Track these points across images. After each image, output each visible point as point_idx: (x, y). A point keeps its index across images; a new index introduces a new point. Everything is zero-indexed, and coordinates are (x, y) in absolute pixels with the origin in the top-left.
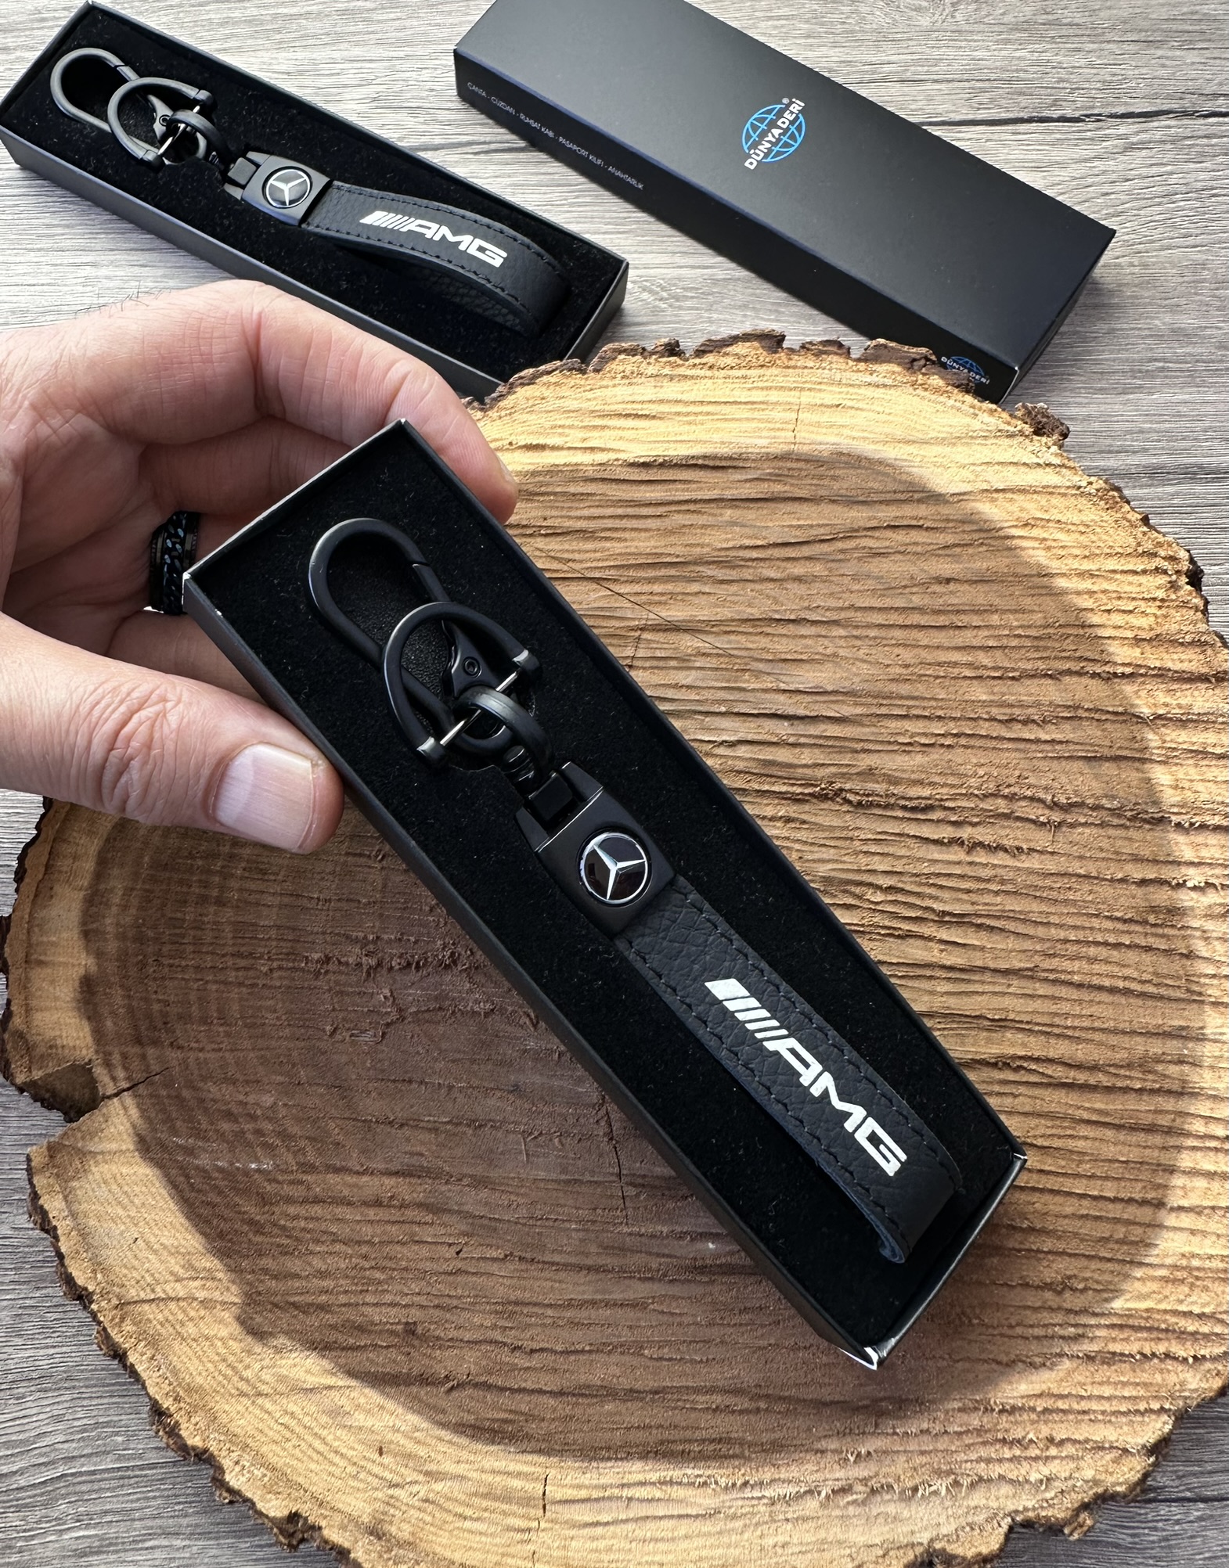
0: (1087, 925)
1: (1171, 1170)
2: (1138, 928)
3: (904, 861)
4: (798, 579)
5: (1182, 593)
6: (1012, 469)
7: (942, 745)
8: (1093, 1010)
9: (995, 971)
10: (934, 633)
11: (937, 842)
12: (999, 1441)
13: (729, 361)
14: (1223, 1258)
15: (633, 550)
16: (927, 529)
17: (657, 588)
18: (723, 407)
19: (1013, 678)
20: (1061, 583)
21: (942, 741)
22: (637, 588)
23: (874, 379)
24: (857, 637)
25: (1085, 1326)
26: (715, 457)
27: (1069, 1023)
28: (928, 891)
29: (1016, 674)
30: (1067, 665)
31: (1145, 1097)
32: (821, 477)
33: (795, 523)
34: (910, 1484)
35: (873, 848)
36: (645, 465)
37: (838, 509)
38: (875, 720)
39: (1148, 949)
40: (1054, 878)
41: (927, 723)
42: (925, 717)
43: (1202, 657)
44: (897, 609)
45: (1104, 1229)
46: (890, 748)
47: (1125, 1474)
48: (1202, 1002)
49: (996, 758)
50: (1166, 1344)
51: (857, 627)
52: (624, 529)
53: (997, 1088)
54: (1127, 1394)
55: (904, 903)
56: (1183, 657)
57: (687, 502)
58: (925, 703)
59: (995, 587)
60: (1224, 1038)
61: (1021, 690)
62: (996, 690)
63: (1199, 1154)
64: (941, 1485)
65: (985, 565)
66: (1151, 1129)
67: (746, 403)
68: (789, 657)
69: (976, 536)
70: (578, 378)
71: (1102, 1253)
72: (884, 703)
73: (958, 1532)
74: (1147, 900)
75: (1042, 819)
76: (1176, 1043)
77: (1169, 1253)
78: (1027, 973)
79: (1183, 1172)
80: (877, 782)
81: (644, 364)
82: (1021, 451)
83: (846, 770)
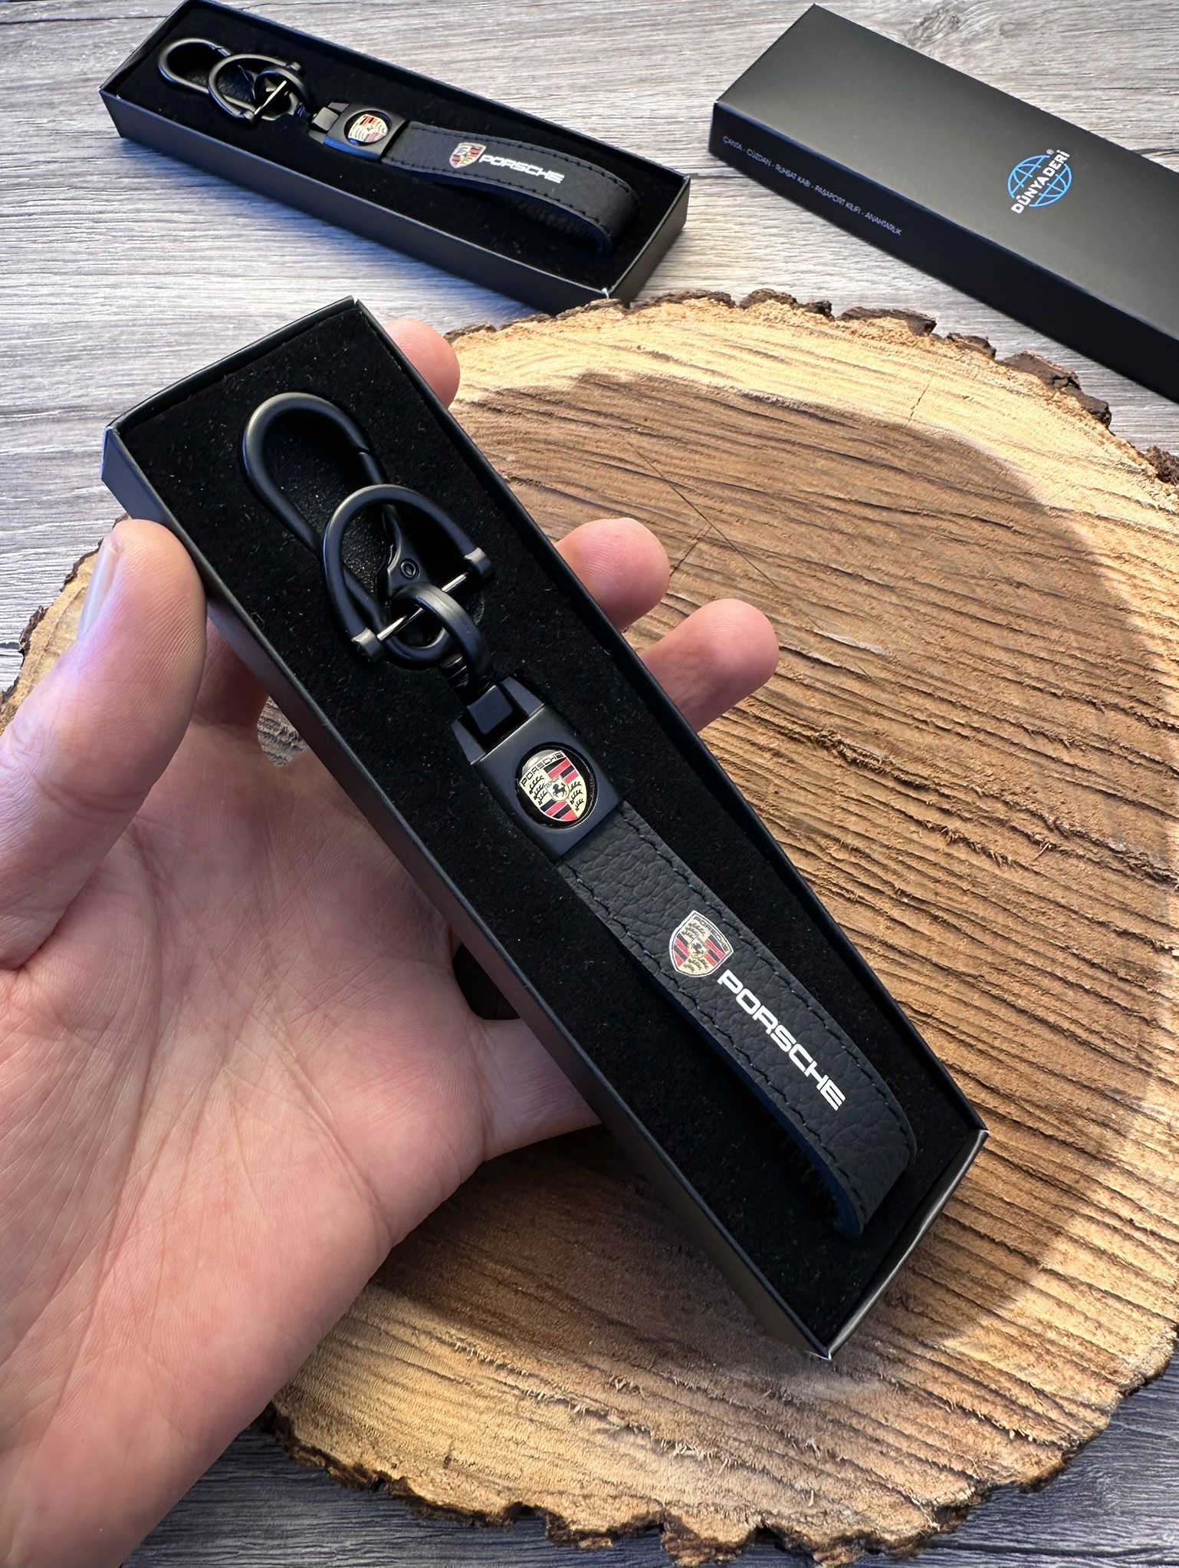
0: (1050, 954)
1: (1058, 1232)
2: (1105, 977)
3: (879, 830)
4: (869, 539)
6: (1123, 502)
7: (958, 734)
8: (1029, 1042)
9: (936, 965)
10: (985, 627)
11: (923, 823)
12: (776, 1432)
13: (874, 331)
14: (1083, 1342)
15: (719, 470)
16: (1015, 531)
17: (729, 508)
18: (852, 369)
19: (1054, 695)
20: (1137, 621)
21: (959, 730)
22: (710, 503)
23: (1010, 384)
24: (906, 608)
25: (909, 1352)
26: (827, 410)
27: (997, 1043)
28: (892, 865)
29: (1059, 692)
30: (1116, 700)
31: (1053, 1147)
32: (925, 456)
33: (884, 488)
34: (668, 1437)
35: (853, 808)
36: (758, 399)
37: (933, 488)
38: (897, 689)
39: (1108, 1001)
40: (1031, 898)
41: (950, 707)
42: (951, 702)
44: (956, 595)
45: (964, 1262)
46: (905, 720)
47: (900, 1525)
48: (1149, 1074)
49: (1009, 763)
50: (991, 1407)
51: (910, 599)
52: (717, 449)
54: (930, 1442)
55: (867, 870)
57: (786, 441)
58: (954, 689)
59: (1065, 605)
60: (1161, 1118)
61: (1060, 709)
62: (1032, 700)
63: (1094, 1227)
64: (700, 1453)
65: (1061, 582)
66: (1048, 1181)
67: (875, 371)
68: (832, 605)
69: (1062, 552)
70: (723, 309)
71: (953, 1286)
72: (913, 675)
73: (702, 1508)
74: (1124, 952)
75: (1038, 837)
76: (1107, 1105)
77: (1027, 1314)
78: (968, 979)
79: (1071, 1238)
80: (879, 747)
81: (791, 313)
82: (1139, 489)
83: (851, 726)
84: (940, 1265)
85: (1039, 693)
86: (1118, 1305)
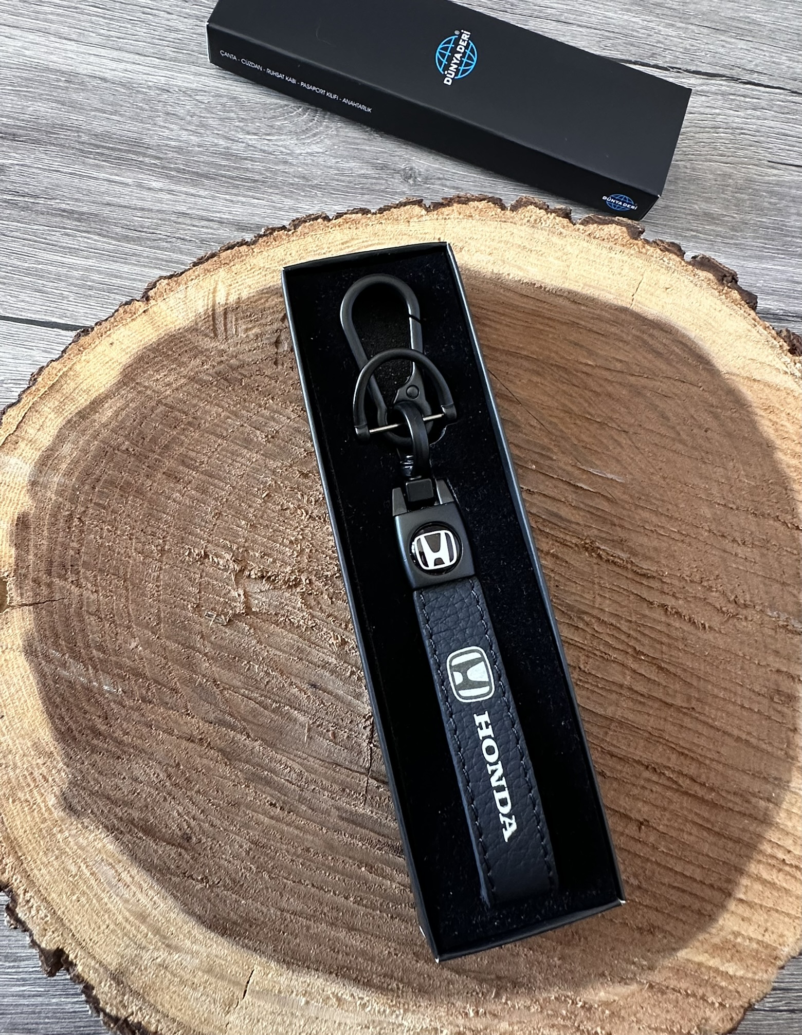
0: (733, 689)
1: (741, 872)
2: (766, 702)
3: (623, 609)
4: (610, 395)
6: (768, 369)
7: (673, 539)
9: (662, 702)
10: (687, 461)
11: (652, 603)
13: (604, 234)
14: (758, 942)
16: (703, 390)
19: (731, 509)
20: (779, 455)
21: (673, 536)
23: (695, 279)
26: (576, 294)
27: (702, 752)
28: (633, 634)
29: (734, 507)
30: (769, 512)
31: (738, 819)
32: (643, 332)
33: (617, 357)
35: (607, 595)
38: (632, 508)
39: (768, 718)
40: (721, 652)
41: (667, 520)
42: (666, 515)
44: (668, 437)
45: (687, 900)
46: (638, 529)
48: (793, 764)
49: (705, 558)
50: (704, 990)
51: (638, 441)
53: (642, 782)
55: (616, 638)
57: (549, 319)
58: (669, 507)
62: (718, 513)
63: (761, 866)
66: (735, 840)
70: (498, 211)
71: (681, 916)
72: (643, 498)
74: (777, 685)
75: (724, 609)
76: (769, 787)
77: (725, 928)
78: (685, 710)
79: (749, 876)
80: (623, 550)
81: (546, 217)
82: (777, 359)
83: (604, 535)
84: (672, 904)
85: (721, 507)
86: (777, 915)
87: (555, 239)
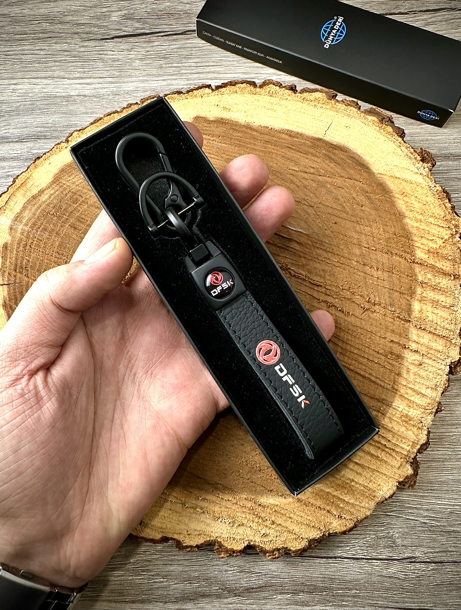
0: (363, 349)
2: (383, 358)
4: (305, 187)
5: (455, 240)
6: (406, 171)
7: (335, 265)
10: (348, 222)
11: (319, 300)
12: (255, 514)
13: (312, 98)
14: (364, 486)
16: (363, 183)
20: (408, 221)
21: (335, 263)
23: (365, 121)
24: (318, 215)
26: (292, 131)
29: (374, 249)
30: (396, 252)
32: (329, 152)
33: (312, 166)
34: (217, 515)
36: (264, 128)
38: (312, 248)
39: (383, 367)
40: (358, 328)
41: (332, 255)
42: (332, 253)
43: (452, 266)
44: (338, 209)
46: (314, 260)
47: (296, 546)
48: (397, 393)
49: (353, 277)
50: (330, 507)
51: (320, 211)
54: (308, 518)
56: (444, 264)
58: (334, 248)
60: (399, 409)
62: (364, 252)
63: (372, 447)
64: (229, 520)
65: (379, 204)
69: (380, 192)
70: (252, 88)
72: (319, 242)
73: (229, 539)
74: (391, 349)
75: (362, 305)
76: (380, 404)
77: (345, 476)
80: (304, 270)
81: (279, 90)
82: (412, 166)
83: (293, 262)
85: (367, 249)
86: (378, 474)
87: (283, 102)
